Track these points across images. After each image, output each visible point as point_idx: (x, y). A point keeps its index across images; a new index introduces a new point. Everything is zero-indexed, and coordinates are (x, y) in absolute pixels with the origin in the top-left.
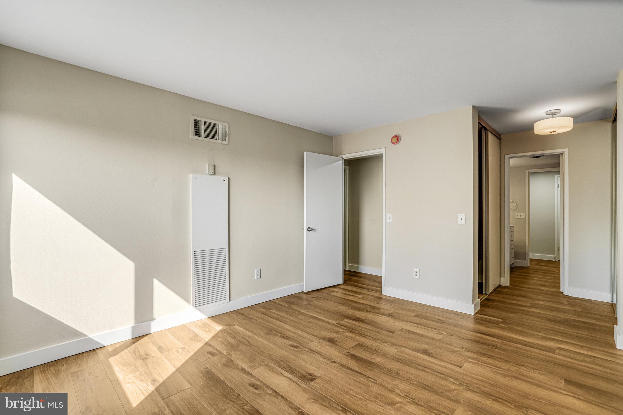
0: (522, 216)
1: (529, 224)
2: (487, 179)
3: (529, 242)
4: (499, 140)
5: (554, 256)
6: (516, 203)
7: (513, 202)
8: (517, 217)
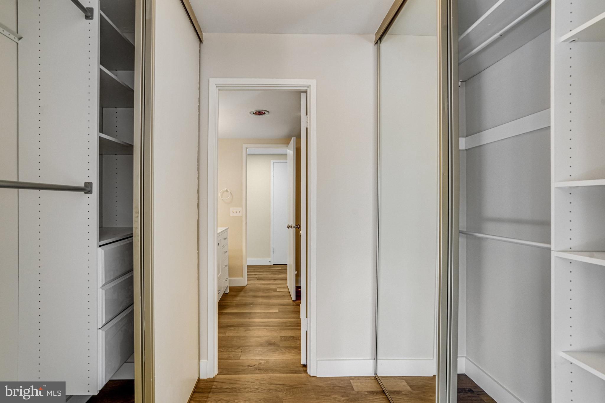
0: (238, 212)
1: (246, 223)
2: (149, 102)
3: (246, 249)
4: (199, 43)
5: (270, 259)
6: (231, 193)
7: (227, 191)
8: (232, 214)
